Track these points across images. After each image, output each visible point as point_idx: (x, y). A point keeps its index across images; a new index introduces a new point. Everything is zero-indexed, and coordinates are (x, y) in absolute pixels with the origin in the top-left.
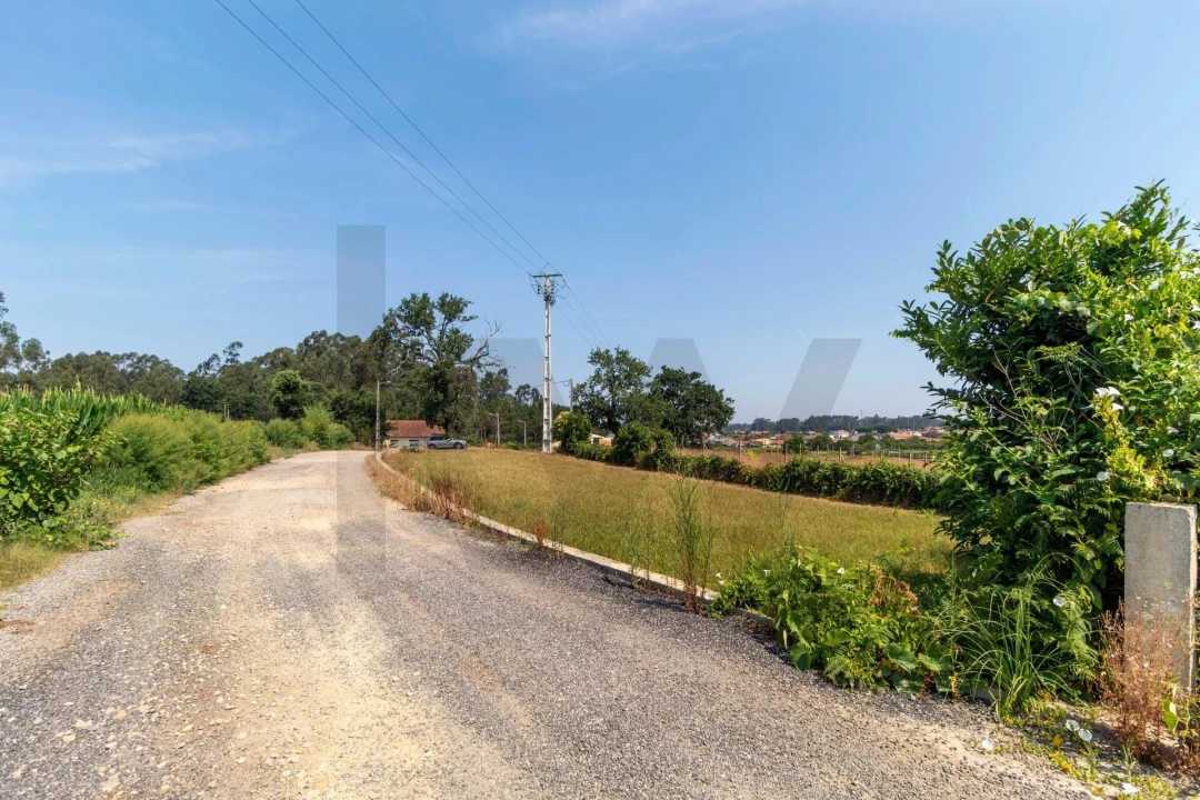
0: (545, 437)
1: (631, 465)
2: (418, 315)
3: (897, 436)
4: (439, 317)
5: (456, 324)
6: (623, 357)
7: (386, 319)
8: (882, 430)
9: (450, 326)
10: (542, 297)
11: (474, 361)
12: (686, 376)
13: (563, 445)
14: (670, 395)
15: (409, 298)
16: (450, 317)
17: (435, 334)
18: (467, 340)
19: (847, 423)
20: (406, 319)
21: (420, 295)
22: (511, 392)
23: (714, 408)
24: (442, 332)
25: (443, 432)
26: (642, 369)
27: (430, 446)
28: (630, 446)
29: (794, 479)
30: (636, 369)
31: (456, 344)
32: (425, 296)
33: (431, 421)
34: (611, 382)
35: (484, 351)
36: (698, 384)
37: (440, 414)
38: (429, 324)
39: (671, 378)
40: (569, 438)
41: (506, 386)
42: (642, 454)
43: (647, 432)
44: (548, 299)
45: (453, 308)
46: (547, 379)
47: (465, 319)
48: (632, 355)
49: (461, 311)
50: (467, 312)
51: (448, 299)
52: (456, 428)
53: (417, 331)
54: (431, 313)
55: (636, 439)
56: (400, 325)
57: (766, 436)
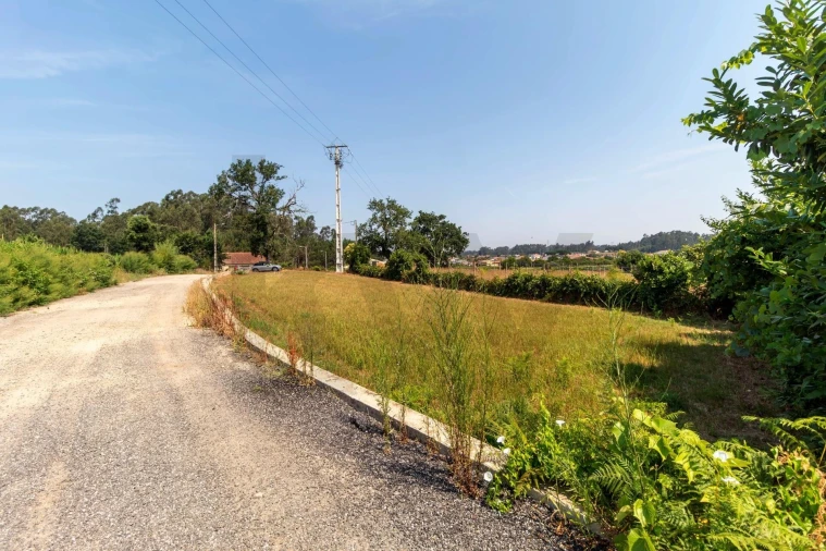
0: (338, 261)
1: (399, 280)
2: (243, 175)
3: (572, 256)
4: (259, 177)
5: (272, 182)
6: (392, 205)
7: (219, 179)
8: (561, 253)
9: (267, 184)
10: (333, 162)
11: (286, 208)
12: (435, 218)
13: (351, 267)
14: (425, 231)
15: (236, 162)
16: (267, 177)
17: (257, 189)
18: (280, 194)
19: (539, 249)
20: (235, 178)
21: (245, 161)
22: (318, 231)
23: (455, 239)
24: (262, 187)
25: (264, 259)
26: (405, 213)
27: (253, 270)
28: (398, 267)
29: (516, 287)
30: (402, 213)
31: (272, 196)
32: (248, 162)
33: (255, 252)
34: (384, 222)
35: (292, 202)
36: (444, 223)
37: (261, 247)
38: (252, 182)
39: (426, 220)
40: (355, 262)
41: (314, 228)
42: (406, 272)
43: (409, 256)
44: (337, 163)
45: (269, 170)
46: (338, 220)
47: (278, 178)
48: (399, 203)
49: (275, 172)
50: (280, 173)
51: (266, 164)
52: (274, 256)
53: (243, 187)
54: (253, 174)
55: (402, 261)
56: (230, 182)
57: (488, 258)
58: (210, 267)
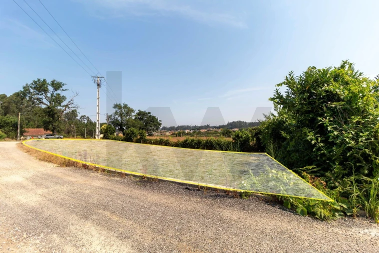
0: (97, 134)
1: (132, 141)
2: (41, 87)
3: (202, 131)
4: (51, 88)
5: (59, 92)
6: (125, 106)
7: (24, 88)
8: (198, 129)
9: (56, 92)
10: (96, 84)
11: (67, 106)
12: (146, 113)
13: (104, 136)
14: (141, 119)
15: (36, 80)
16: (56, 89)
17: (49, 95)
18: (64, 98)
19: (188, 127)
20: (35, 88)
21: (42, 80)
22: (78, 118)
23: (155, 123)
24: (52, 95)
25: (51, 133)
26: (132, 111)
27: (46, 138)
28: (131, 136)
29: (188, 144)
30: (130, 111)
31: (58, 100)
32: (44, 80)
33: (46, 129)
34: (121, 115)
35: (71, 102)
36: (150, 116)
37: (51, 126)
38: (46, 91)
39: (141, 114)
40: (107, 134)
41: (76, 116)
42: (135, 138)
43: (136, 131)
44: (99, 85)
45: (57, 86)
46: (98, 113)
47: (63, 90)
48: (129, 106)
49: (61, 87)
50: (64, 88)
51: (55, 82)
52: (58, 131)
53: (40, 93)
54: (47, 87)
55: (133, 134)
56: (32, 90)
57: (166, 132)
58: (15, 138)
